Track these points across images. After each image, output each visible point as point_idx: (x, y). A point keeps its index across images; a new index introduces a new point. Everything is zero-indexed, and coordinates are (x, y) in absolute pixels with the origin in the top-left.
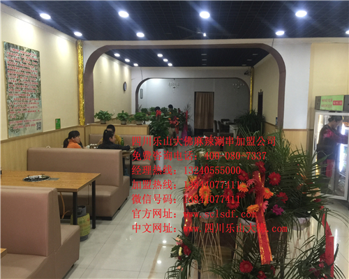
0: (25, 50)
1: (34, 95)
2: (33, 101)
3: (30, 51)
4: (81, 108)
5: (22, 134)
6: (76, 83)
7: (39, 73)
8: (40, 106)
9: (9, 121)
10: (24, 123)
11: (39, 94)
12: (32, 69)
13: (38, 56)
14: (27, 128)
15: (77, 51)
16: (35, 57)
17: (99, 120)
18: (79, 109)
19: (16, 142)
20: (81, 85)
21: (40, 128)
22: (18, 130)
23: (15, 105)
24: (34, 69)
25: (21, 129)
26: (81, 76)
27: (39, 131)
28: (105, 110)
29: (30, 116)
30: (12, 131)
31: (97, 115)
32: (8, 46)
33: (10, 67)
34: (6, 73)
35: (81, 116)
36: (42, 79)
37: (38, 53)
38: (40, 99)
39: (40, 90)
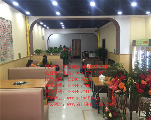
0: (6, 20)
1: (10, 42)
2: (10, 45)
3: (8, 21)
5: (6, 62)
6: (26, 36)
7: (12, 32)
8: (12, 48)
10: (6, 56)
11: (12, 42)
12: (9, 29)
13: (11, 23)
14: (8, 58)
15: (26, 21)
16: (10, 24)
18: (27, 49)
19: (4, 65)
20: (28, 37)
21: (13, 58)
23: (3, 47)
24: (9, 30)
25: (5, 59)
26: (28, 33)
27: (12, 60)
29: (9, 52)
30: (2, 60)
31: (35, 51)
35: (29, 52)
36: (13, 34)
37: (11, 21)
38: (12, 44)
39: (12, 40)
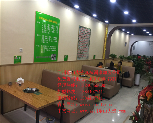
0: (86, 28)
1: (87, 45)
2: (86, 48)
3: (88, 29)
4: (104, 52)
5: (81, 59)
6: (104, 41)
7: (90, 37)
8: (89, 50)
9: (77, 54)
10: (82, 55)
11: (89, 45)
12: (88, 35)
13: (90, 31)
14: (83, 57)
15: (106, 28)
16: (89, 31)
17: (111, 58)
18: (103, 52)
19: (79, 62)
20: (105, 42)
21: (87, 58)
22: (80, 58)
23: (80, 49)
26: (106, 39)
27: (87, 59)
28: (114, 54)
29: (85, 53)
30: (78, 58)
31: (111, 55)
32: (80, 27)
33: (80, 35)
34: (79, 37)
35: (104, 55)
36: (91, 40)
37: (90, 29)
38: (89, 47)
39: (89, 44)
